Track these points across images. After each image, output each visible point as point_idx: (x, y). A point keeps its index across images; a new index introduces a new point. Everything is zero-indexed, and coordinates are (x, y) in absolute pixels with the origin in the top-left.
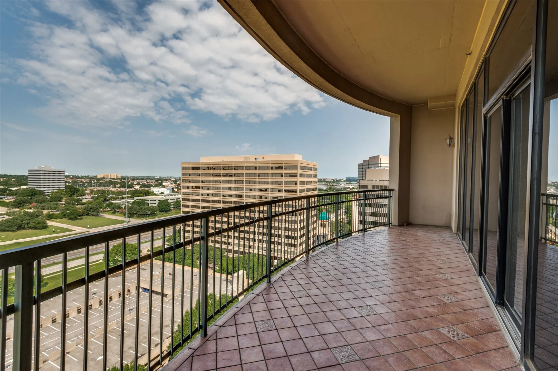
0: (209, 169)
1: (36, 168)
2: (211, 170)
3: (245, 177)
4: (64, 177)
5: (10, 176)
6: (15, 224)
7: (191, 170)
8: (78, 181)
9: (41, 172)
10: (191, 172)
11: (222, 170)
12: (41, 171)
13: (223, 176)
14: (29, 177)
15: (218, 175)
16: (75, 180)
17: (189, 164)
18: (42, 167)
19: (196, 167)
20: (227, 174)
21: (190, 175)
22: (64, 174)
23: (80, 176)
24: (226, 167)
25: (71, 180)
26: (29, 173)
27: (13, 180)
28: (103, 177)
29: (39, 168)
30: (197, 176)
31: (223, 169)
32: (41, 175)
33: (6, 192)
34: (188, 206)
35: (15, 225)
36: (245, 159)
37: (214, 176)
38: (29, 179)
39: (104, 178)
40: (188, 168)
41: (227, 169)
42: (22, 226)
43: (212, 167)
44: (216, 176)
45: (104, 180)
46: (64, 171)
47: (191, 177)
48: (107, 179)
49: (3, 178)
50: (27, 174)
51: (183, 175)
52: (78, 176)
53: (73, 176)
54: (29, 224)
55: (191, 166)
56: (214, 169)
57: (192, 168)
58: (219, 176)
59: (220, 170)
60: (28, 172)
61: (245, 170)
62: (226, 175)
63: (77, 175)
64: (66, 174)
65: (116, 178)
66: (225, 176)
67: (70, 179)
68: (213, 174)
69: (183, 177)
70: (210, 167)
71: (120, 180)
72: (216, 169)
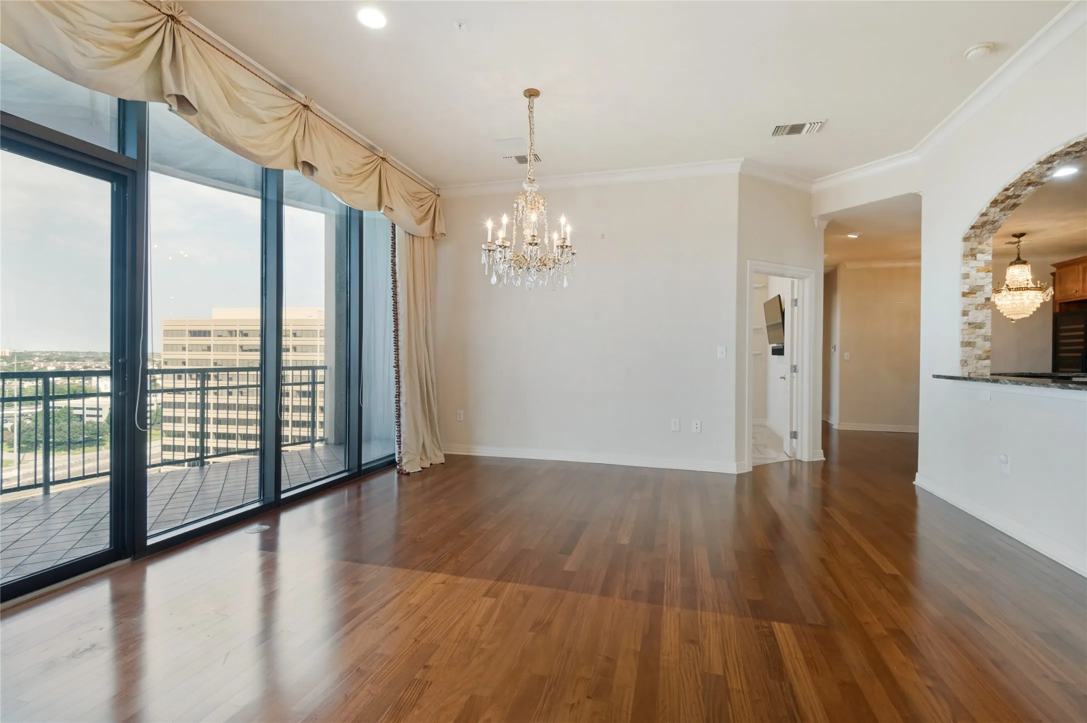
0: (232, 336)
2: (238, 338)
7: (187, 338)
10: (188, 341)
17: (182, 323)
19: (200, 332)
21: (184, 349)
30: (203, 350)
37: (246, 351)
40: (180, 333)
43: (241, 332)
44: (251, 350)
47: (187, 352)
51: (168, 348)
55: (187, 328)
56: (246, 335)
68: (241, 347)
69: (166, 352)
70: (236, 331)
71: (6, 361)
72: (249, 335)
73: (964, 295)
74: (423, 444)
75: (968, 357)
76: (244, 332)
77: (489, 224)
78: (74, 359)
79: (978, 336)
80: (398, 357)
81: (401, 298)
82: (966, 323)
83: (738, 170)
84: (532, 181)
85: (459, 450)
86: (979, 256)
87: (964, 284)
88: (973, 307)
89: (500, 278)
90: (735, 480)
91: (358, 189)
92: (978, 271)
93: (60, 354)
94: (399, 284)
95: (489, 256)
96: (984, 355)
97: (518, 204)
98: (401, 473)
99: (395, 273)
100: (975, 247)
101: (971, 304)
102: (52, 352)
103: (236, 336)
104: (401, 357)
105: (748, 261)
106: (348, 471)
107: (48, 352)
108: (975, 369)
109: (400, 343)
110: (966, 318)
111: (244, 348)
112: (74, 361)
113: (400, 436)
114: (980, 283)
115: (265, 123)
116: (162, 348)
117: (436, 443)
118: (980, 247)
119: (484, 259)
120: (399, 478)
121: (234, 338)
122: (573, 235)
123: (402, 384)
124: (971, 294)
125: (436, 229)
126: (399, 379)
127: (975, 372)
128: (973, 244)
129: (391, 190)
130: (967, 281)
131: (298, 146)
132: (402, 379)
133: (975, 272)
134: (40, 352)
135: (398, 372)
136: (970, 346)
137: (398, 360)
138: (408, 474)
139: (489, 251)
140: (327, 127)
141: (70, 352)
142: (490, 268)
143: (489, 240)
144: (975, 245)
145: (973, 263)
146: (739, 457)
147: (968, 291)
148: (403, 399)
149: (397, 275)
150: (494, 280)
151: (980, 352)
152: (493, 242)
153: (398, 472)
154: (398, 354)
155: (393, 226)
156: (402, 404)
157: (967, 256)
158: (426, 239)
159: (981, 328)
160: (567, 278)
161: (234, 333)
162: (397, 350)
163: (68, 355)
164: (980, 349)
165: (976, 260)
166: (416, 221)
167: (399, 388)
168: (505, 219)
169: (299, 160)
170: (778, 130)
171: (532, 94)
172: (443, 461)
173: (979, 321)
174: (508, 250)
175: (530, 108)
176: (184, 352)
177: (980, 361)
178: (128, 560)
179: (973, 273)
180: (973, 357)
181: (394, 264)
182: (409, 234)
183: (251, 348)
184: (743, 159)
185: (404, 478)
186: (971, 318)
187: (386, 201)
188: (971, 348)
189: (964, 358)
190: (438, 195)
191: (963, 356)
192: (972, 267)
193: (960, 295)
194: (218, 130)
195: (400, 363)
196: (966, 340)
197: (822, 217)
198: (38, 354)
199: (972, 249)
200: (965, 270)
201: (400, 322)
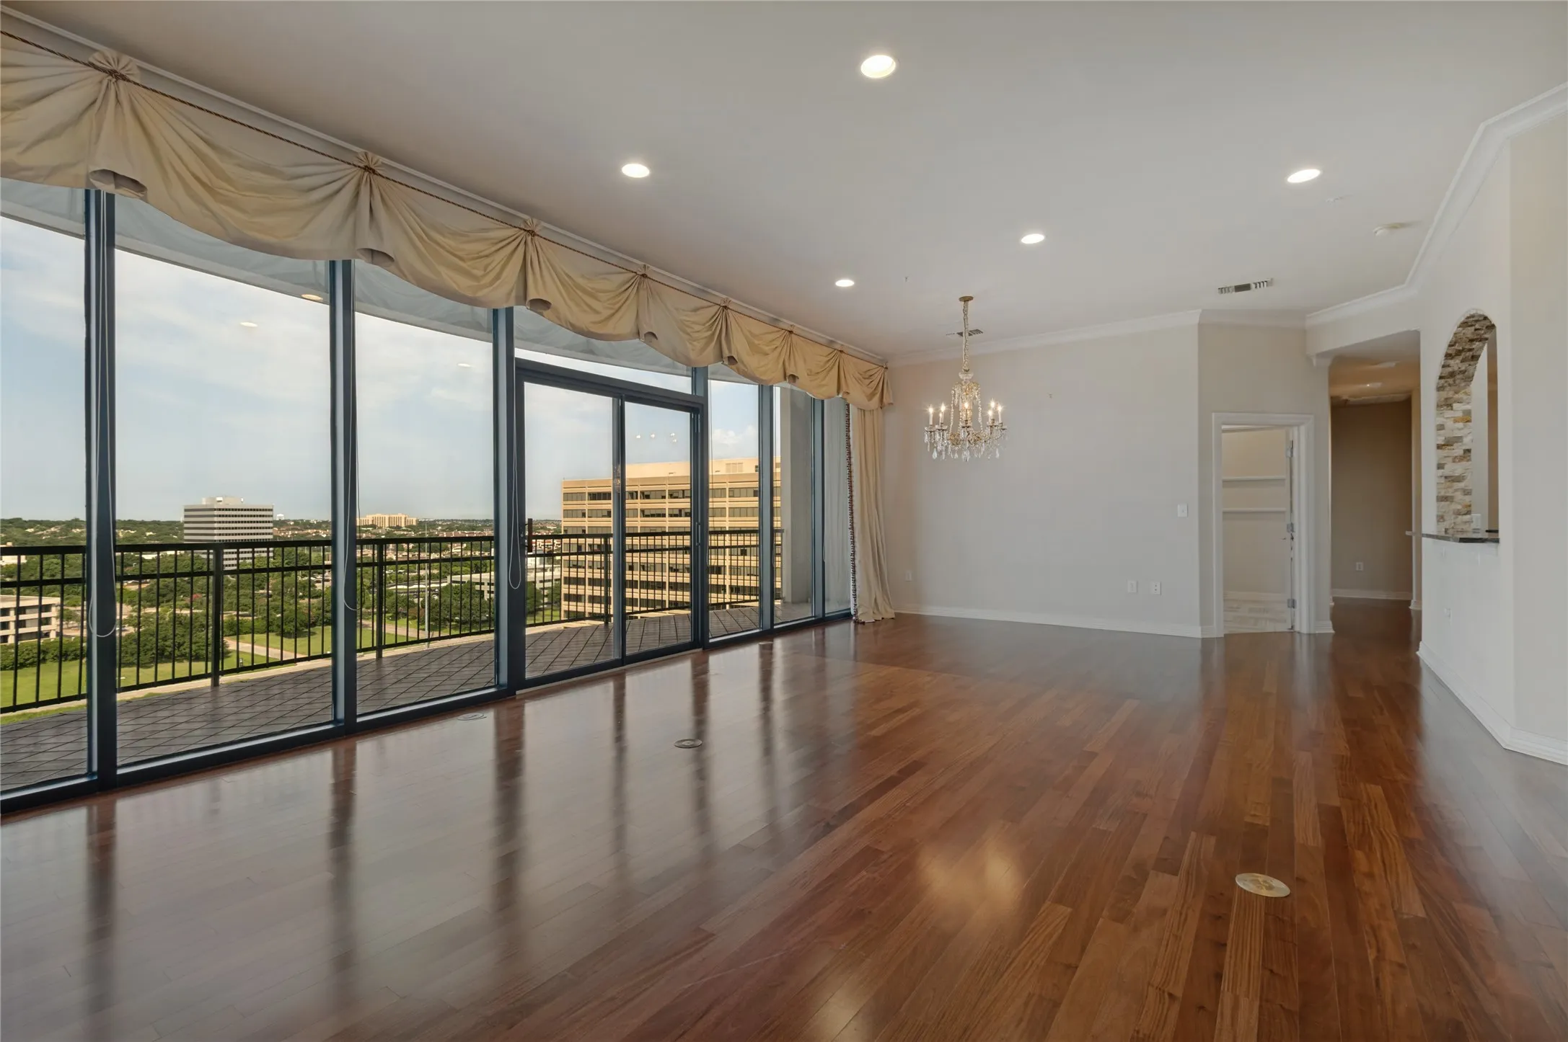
0: (632, 498)
1: (204, 502)
2: (639, 500)
3: (727, 518)
4: (271, 525)
5: (143, 523)
6: (148, 647)
7: (586, 502)
8: (309, 534)
9: (216, 513)
10: (587, 505)
11: (667, 500)
12: (215, 510)
13: (671, 516)
14: (186, 525)
15: (659, 512)
16: (301, 532)
17: (582, 484)
18: (219, 499)
19: (599, 494)
20: (680, 510)
21: (584, 515)
22: (272, 516)
23: (313, 521)
24: (677, 491)
25: (290, 533)
26: (186, 516)
27: (148, 534)
28: (370, 523)
29: (209, 503)
30: (603, 516)
31: (671, 496)
32: (216, 519)
33: (132, 565)
34: (577, 598)
35: (148, 650)
36: (728, 470)
37: (647, 516)
38: (186, 531)
39: (374, 526)
40: (579, 496)
41: (681, 496)
42: (166, 653)
43: (642, 493)
44: (653, 516)
45: (374, 531)
46: (271, 510)
47: (586, 519)
48: (381, 528)
49: (125, 529)
50: (180, 518)
51: (568, 513)
52: (308, 521)
53: (296, 522)
54: (182, 648)
55: (587, 490)
56: (648, 497)
57: (589, 494)
58: (659, 515)
59: (662, 500)
60: (183, 513)
61: (727, 499)
62: (677, 512)
63: (305, 518)
64: (279, 516)
65: (403, 525)
66: (676, 516)
67: (288, 530)
68: (643, 511)
69: (566, 519)
70: (637, 492)
71: (414, 531)
72: (651, 496)
73: (1439, 447)
74: (876, 600)
75: (1444, 512)
76: (646, 493)
77: (931, 410)
78: (473, 529)
79: (1456, 490)
80: (852, 520)
81: (855, 468)
82: (1441, 476)
83: (1196, 320)
84: (966, 371)
85: (908, 610)
86: (1455, 406)
87: (1439, 435)
88: (1450, 459)
89: (940, 453)
90: (1199, 645)
91: (824, 383)
92: (1455, 421)
93: (460, 522)
94: (853, 455)
95: (931, 436)
96: (1465, 510)
97: (955, 391)
98: (857, 622)
99: (850, 446)
100: (1451, 396)
101: (1448, 457)
102: (452, 520)
103: (637, 498)
104: (855, 520)
105: (1213, 415)
106: (815, 617)
107: (449, 521)
108: (1453, 525)
109: (854, 508)
110: (1441, 471)
111: (646, 513)
112: (474, 530)
113: (855, 590)
114: (1458, 434)
115: (768, 354)
116: (562, 513)
117: (887, 601)
118: (1456, 396)
119: (926, 439)
120: (856, 629)
121: (635, 501)
122: (1003, 413)
123: (857, 544)
124: (1448, 445)
125: (884, 400)
126: (853, 539)
127: (1453, 528)
128: (1448, 393)
129: (847, 376)
130: (1442, 432)
131: (787, 364)
132: (856, 540)
133: (1452, 422)
134: (441, 520)
135: (853, 533)
136: (1447, 501)
137: (853, 523)
138: (864, 623)
139: (931, 432)
140: (803, 341)
141: (469, 520)
142: (932, 444)
143: (931, 423)
144: (1451, 394)
145: (1449, 414)
146: (1205, 620)
147: (1443, 443)
148: (857, 557)
149: (851, 447)
150: (935, 455)
151: (1459, 507)
152: (933, 425)
153: (855, 622)
154: (852, 518)
155: (848, 405)
156: (857, 562)
157: (1441, 406)
158: (875, 412)
159: (1459, 481)
160: (999, 452)
161: (635, 494)
162: (852, 513)
163: (467, 524)
164: (1459, 504)
165: (1452, 409)
166: (867, 396)
167: (854, 547)
168: (943, 408)
169: (788, 375)
170: (1222, 290)
171: (966, 300)
172: (894, 616)
173: (1457, 475)
174: (945, 433)
175: (965, 311)
176: (583, 519)
177: (1460, 517)
178: (700, 650)
179: (1449, 424)
180: (1452, 513)
181: (848, 438)
182: (861, 410)
183: (653, 512)
184: (1200, 310)
185: (860, 626)
186: (1447, 471)
187: (844, 388)
188: (1448, 503)
189: (1440, 514)
190: (886, 368)
191: (1438, 512)
192: (1447, 418)
193: (1435, 447)
194: (746, 370)
195: (855, 525)
196: (1443, 494)
197: (1322, 355)
198: (440, 523)
199: (1446, 399)
200: (1440, 420)
201: (854, 489)
